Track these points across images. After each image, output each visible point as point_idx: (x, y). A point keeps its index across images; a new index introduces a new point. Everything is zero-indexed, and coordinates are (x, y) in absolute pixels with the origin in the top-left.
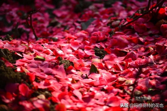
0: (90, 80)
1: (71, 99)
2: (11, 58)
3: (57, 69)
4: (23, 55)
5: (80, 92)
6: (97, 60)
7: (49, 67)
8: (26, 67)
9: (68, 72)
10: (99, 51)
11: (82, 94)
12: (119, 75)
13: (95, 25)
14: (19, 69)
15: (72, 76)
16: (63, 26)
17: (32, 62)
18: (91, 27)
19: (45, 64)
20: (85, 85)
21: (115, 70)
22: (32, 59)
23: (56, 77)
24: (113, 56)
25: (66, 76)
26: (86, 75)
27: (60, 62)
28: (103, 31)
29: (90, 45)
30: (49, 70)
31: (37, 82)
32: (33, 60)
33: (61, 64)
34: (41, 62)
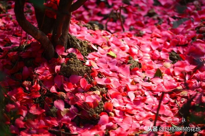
0: (151, 83)
1: (123, 99)
2: (86, 50)
3: (124, 68)
4: (98, 49)
5: (135, 94)
6: (168, 65)
7: (116, 65)
8: (96, 61)
9: (133, 72)
10: (174, 56)
11: (135, 96)
12: (181, 85)
13: (185, 26)
14: (87, 63)
15: (134, 78)
16: (158, 19)
17: (103, 57)
18: (181, 27)
19: (113, 62)
20: (143, 88)
21: (180, 78)
22: (105, 54)
23: (118, 76)
24: (185, 63)
25: (130, 76)
26: (149, 78)
27: (129, 61)
28: (189, 34)
29: (169, 47)
30: (115, 68)
31: (99, 77)
32: (105, 56)
33: (128, 63)
34: (110, 58)
